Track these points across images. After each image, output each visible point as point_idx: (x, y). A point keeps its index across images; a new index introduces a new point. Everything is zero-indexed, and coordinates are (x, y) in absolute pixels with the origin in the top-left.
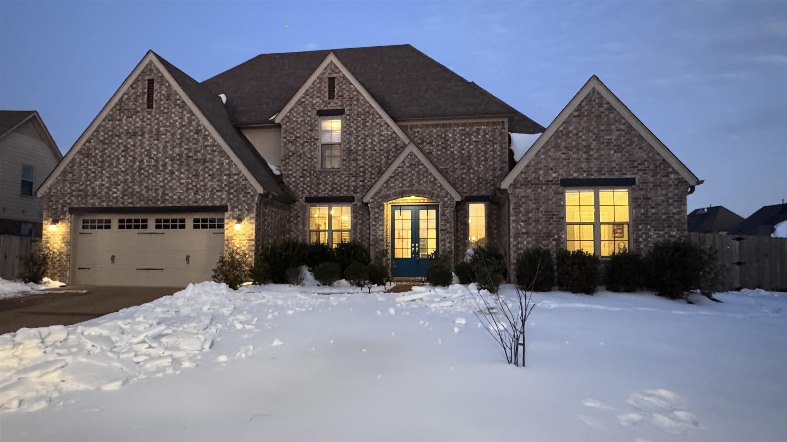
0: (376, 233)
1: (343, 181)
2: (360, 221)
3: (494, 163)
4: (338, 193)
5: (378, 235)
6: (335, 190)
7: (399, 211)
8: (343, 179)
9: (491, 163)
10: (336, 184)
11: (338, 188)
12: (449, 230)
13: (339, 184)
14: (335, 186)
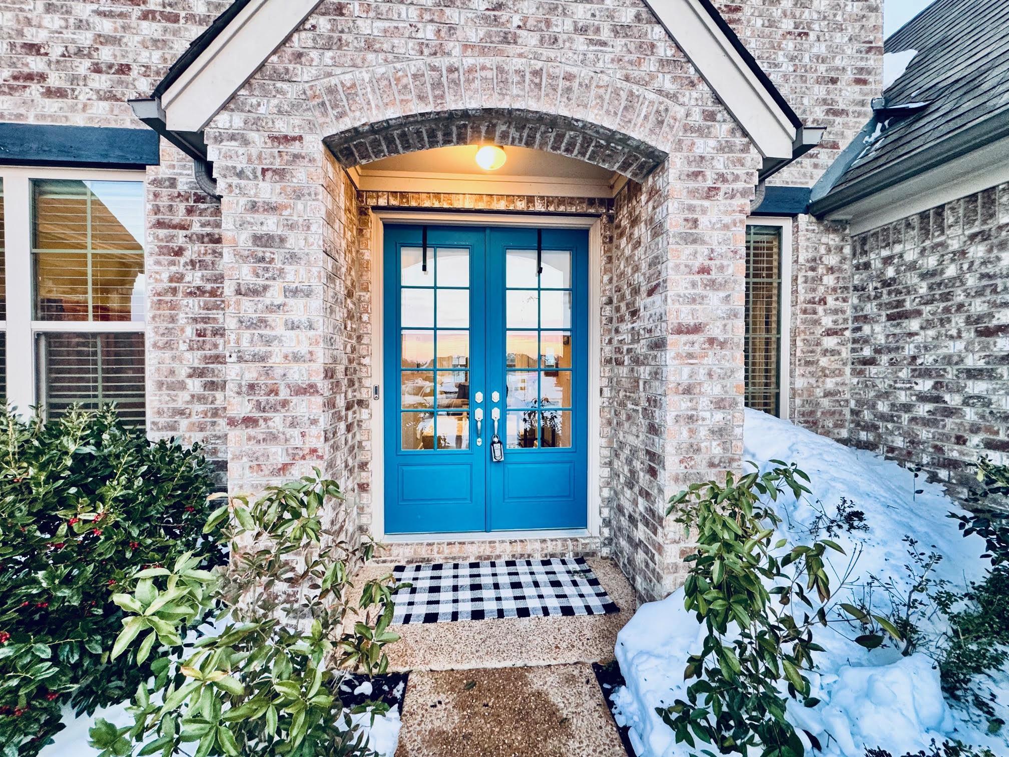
0: (268, 342)
1: (85, 39)
2: (195, 278)
3: (835, 50)
4: (53, 106)
5: (276, 359)
6: (35, 89)
7: (419, 252)
8: (81, 25)
9: (821, 49)
10: (33, 48)
11: (55, 80)
12: (715, 331)
13: (56, 51)
14: (35, 64)
